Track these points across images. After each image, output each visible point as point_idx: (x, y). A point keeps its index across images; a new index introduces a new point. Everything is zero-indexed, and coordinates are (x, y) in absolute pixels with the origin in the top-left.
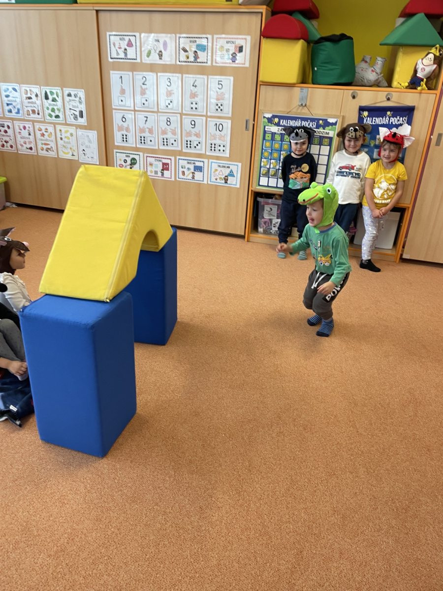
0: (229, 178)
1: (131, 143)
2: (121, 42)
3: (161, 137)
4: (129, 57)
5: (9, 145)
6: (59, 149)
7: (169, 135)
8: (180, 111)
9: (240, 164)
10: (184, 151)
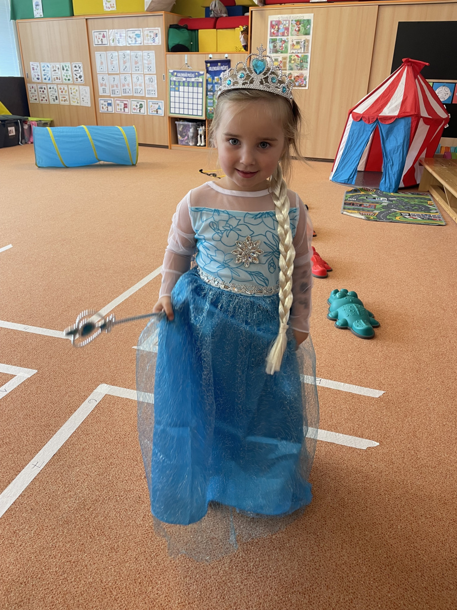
0: (159, 110)
1: (107, 94)
2: (100, 35)
3: (122, 88)
4: (103, 43)
5: (45, 99)
6: (71, 100)
7: (126, 87)
8: (130, 72)
9: (163, 101)
10: (134, 95)
